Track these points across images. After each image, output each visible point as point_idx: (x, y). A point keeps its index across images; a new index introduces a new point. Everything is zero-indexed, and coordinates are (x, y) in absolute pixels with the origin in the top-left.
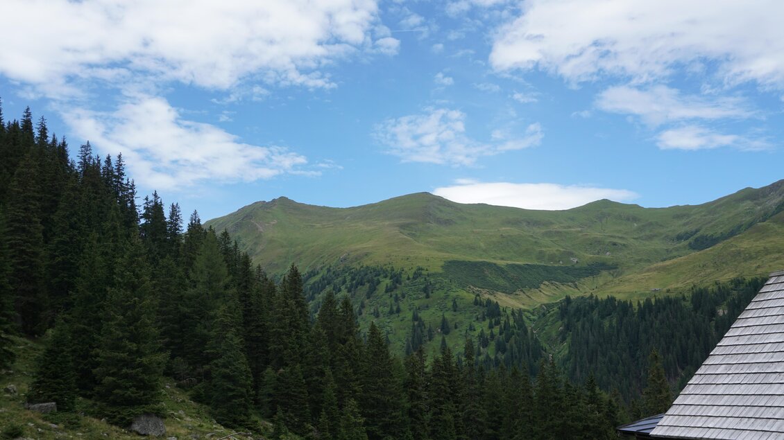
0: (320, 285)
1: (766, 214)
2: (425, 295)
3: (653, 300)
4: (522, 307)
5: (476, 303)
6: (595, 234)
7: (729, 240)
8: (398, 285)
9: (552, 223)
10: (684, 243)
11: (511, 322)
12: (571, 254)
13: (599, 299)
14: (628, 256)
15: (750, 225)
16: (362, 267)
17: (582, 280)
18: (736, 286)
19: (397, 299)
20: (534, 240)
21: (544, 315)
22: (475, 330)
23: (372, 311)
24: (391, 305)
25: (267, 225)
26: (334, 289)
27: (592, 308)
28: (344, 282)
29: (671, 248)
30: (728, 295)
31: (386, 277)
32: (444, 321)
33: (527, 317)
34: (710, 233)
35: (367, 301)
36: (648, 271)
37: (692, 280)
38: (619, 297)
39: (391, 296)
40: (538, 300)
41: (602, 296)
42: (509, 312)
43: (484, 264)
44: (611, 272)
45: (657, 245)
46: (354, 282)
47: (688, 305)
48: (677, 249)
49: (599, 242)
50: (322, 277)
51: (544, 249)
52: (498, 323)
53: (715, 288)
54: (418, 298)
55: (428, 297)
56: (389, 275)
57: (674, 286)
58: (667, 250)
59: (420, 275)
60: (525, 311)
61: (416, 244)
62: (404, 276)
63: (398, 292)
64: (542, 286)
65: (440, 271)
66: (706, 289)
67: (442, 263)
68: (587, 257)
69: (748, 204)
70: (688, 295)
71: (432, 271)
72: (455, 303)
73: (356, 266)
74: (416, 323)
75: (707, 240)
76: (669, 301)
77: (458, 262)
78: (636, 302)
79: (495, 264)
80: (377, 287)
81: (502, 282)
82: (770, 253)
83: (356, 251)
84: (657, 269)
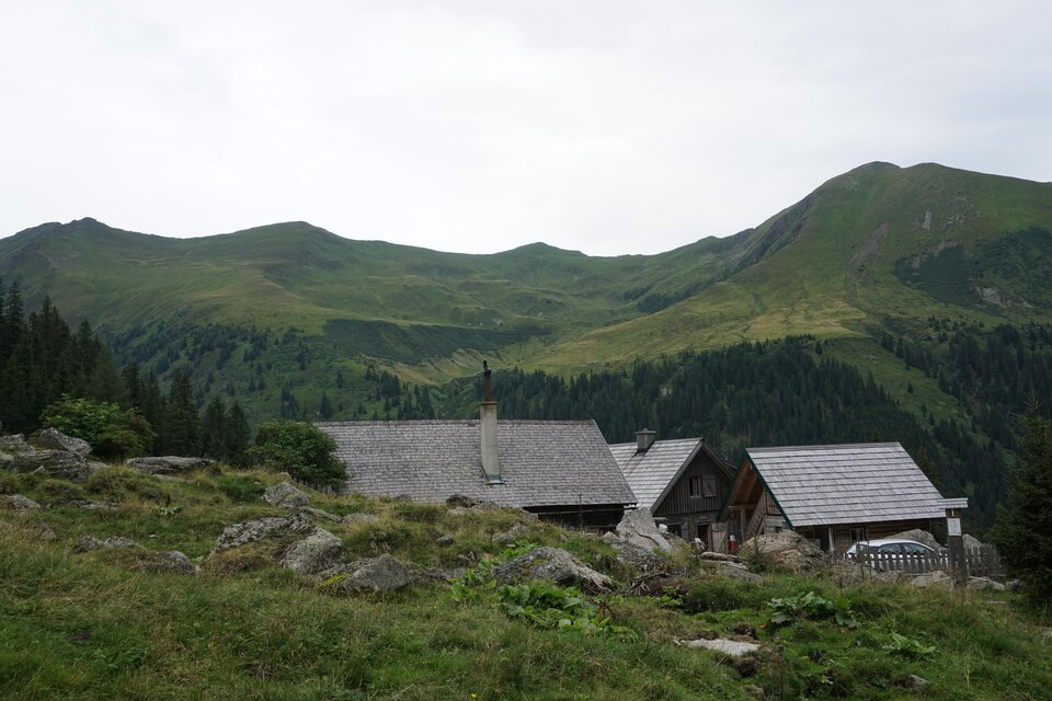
0: (148, 350)
1: (727, 271)
2: (299, 365)
3: (589, 376)
4: (428, 382)
5: (369, 377)
6: (526, 288)
7: (682, 303)
8: (262, 351)
9: (472, 272)
10: (633, 303)
11: (414, 402)
12: (494, 314)
13: (525, 372)
14: (566, 318)
15: (710, 283)
16: (210, 325)
17: (507, 348)
18: (684, 360)
19: (259, 370)
20: (447, 293)
21: (456, 393)
22: (365, 413)
23: (225, 386)
24: (252, 380)
25: (65, 259)
26: (169, 356)
27: (516, 385)
28: (184, 346)
29: (616, 309)
30: (675, 370)
31: (244, 339)
32: (325, 399)
33: (434, 395)
34: (663, 292)
35: (217, 372)
36: (587, 338)
37: (635, 352)
38: (549, 371)
39: (252, 366)
40: (450, 374)
41: (529, 369)
42: (411, 389)
43: (380, 324)
44: (543, 338)
45: (600, 304)
46: (199, 346)
47: (629, 382)
48: (623, 311)
49: (530, 298)
50: (151, 337)
51: (460, 306)
52: (396, 403)
53: (660, 362)
54: (289, 370)
55: (303, 368)
56: (250, 337)
57: (614, 358)
58: (612, 312)
59: (293, 338)
60: (432, 387)
61: (289, 294)
62: (271, 340)
63: (261, 361)
64: (455, 355)
65: (321, 333)
66: (650, 365)
67: (324, 323)
68: (515, 317)
69: (709, 257)
70: (630, 370)
71: (310, 332)
72: (340, 376)
73: (201, 323)
74: (286, 404)
75: (659, 300)
76: (607, 377)
77: (346, 321)
78: (569, 378)
79: (395, 325)
80: (232, 354)
81: (403, 349)
82: (727, 320)
83: (202, 301)
84: (598, 337)
